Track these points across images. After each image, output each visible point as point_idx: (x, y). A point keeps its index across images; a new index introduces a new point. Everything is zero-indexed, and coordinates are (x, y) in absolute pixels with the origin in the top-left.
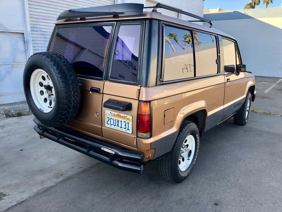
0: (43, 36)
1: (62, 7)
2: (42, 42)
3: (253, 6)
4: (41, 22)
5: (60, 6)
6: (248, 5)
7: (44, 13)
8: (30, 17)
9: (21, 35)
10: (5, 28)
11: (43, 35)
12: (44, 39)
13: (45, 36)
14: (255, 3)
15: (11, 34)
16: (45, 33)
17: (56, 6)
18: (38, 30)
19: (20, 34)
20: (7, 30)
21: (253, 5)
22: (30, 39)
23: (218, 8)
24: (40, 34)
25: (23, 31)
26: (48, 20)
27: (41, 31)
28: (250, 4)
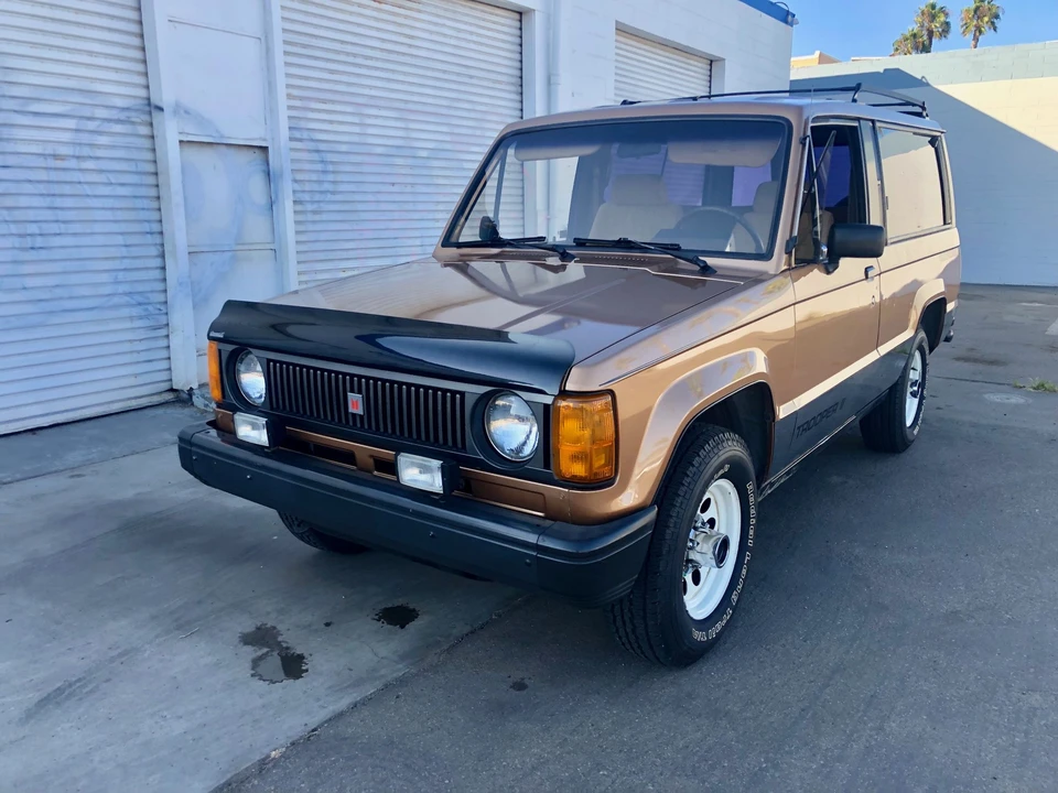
0: (316, 157)
1: (371, 58)
2: (314, 177)
3: (923, 44)
4: (313, 110)
5: (367, 57)
6: (907, 39)
7: (320, 80)
8: (289, 96)
9: (258, 155)
10: (217, 131)
11: (318, 151)
12: (319, 167)
13: (323, 154)
14: (931, 34)
15: (232, 151)
16: (322, 147)
17: (355, 55)
18: (305, 135)
19: (256, 150)
20: (222, 137)
21: (925, 38)
22: (288, 166)
23: (817, 53)
24: (309, 151)
25: (265, 140)
26: (333, 102)
27: (312, 140)
28: (914, 36)
